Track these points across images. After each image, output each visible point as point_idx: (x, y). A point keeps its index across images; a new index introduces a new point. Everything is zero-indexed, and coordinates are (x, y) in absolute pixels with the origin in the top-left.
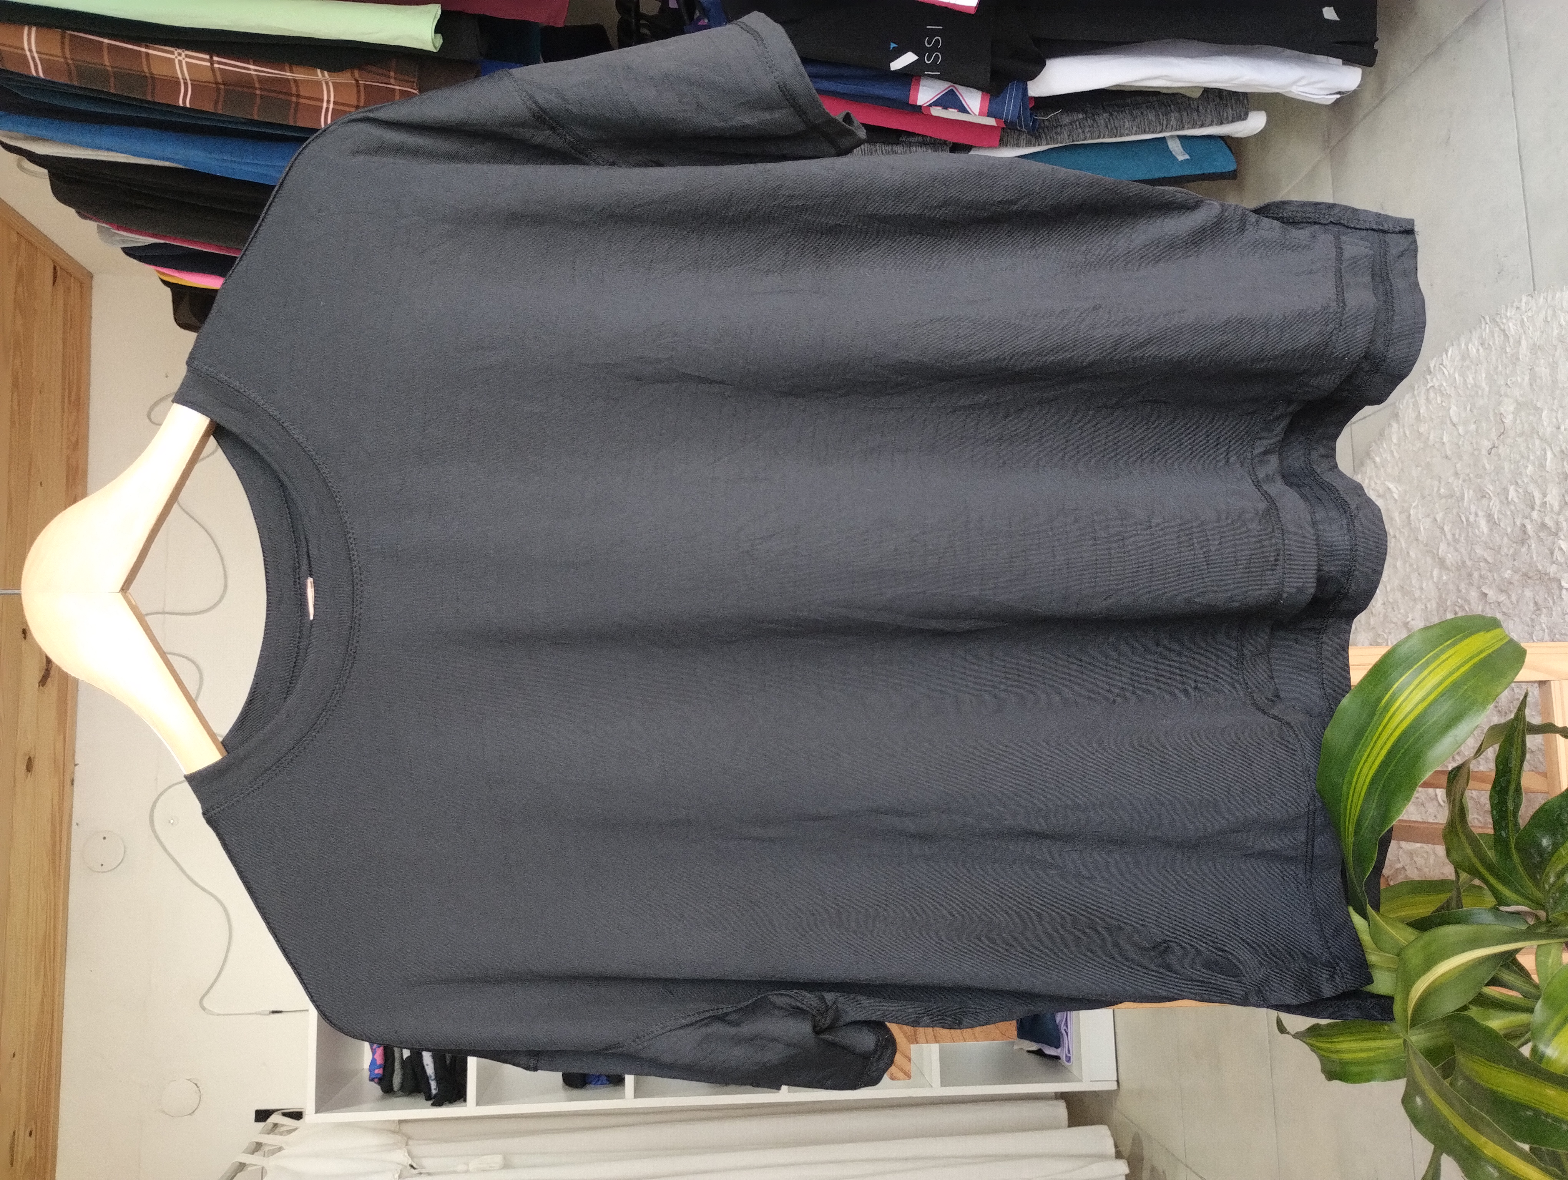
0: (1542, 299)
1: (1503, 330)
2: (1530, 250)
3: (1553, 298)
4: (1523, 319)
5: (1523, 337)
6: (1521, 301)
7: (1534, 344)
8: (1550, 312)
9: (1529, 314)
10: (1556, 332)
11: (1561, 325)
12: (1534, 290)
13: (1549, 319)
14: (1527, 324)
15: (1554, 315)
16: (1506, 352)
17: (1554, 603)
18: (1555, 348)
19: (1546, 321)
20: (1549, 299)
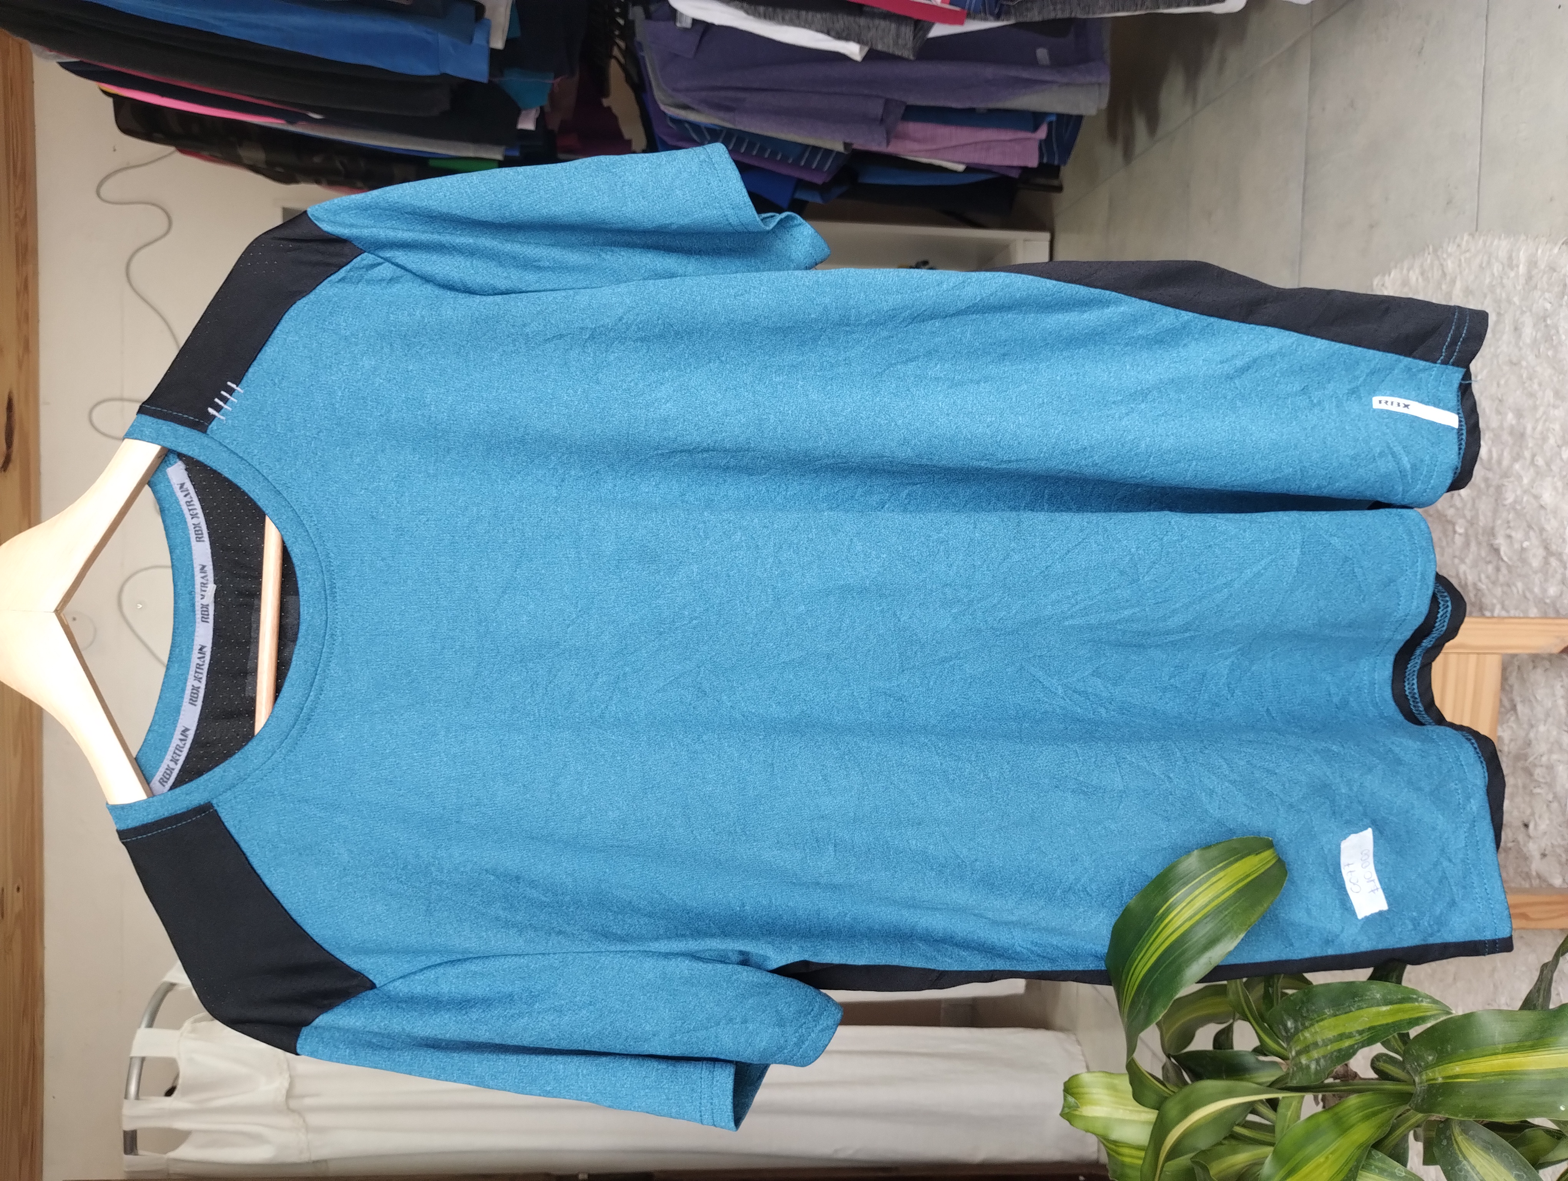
0: (1481, 242)
1: (1442, 265)
2: (1479, 188)
3: (1492, 243)
4: (1460, 260)
5: (1459, 277)
6: (1462, 239)
7: (1467, 288)
8: (1486, 258)
9: (1468, 255)
10: (1488, 281)
11: (1493, 275)
12: (1477, 230)
13: (1484, 265)
14: (1464, 265)
15: (1489, 263)
16: (1441, 289)
17: (1448, 543)
18: (1485, 296)
19: (1481, 266)
20: (1488, 244)
